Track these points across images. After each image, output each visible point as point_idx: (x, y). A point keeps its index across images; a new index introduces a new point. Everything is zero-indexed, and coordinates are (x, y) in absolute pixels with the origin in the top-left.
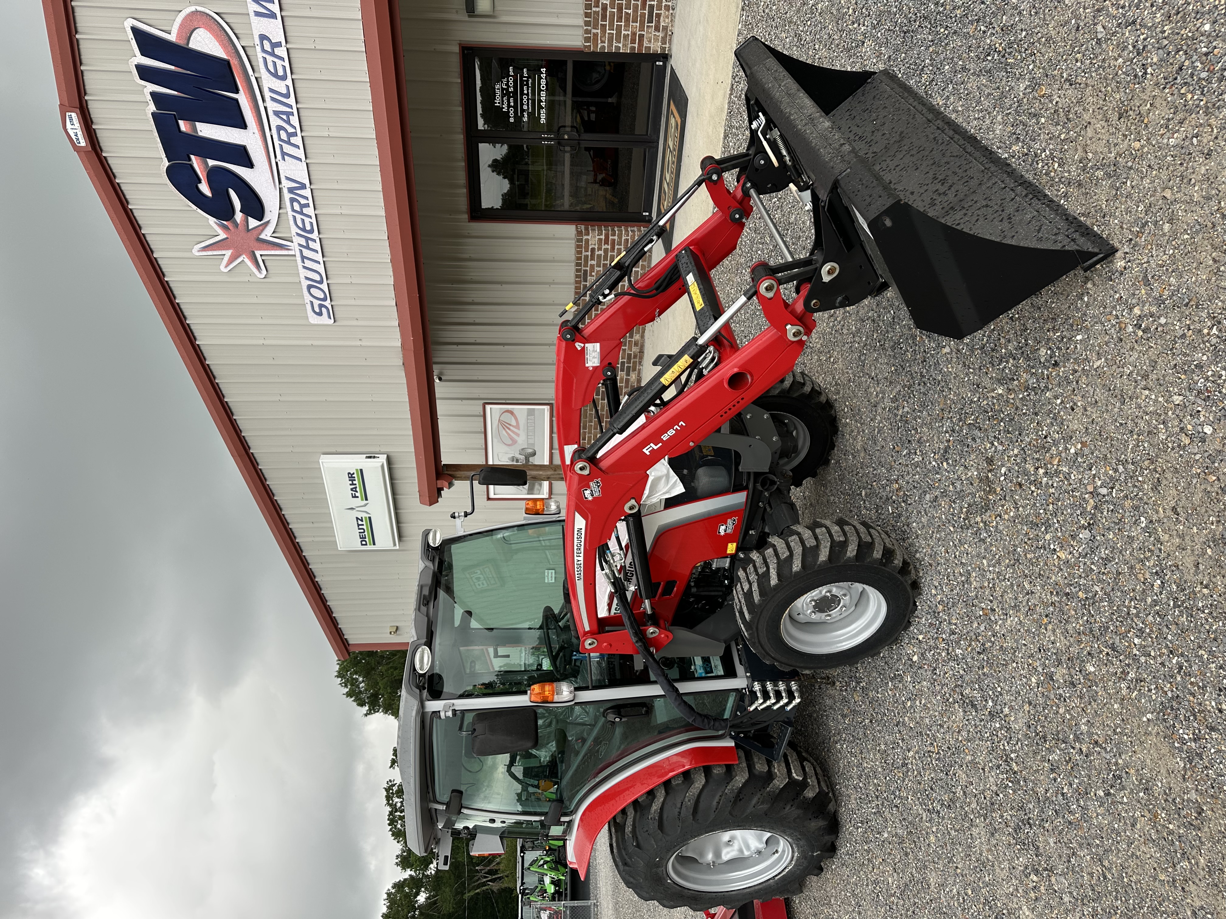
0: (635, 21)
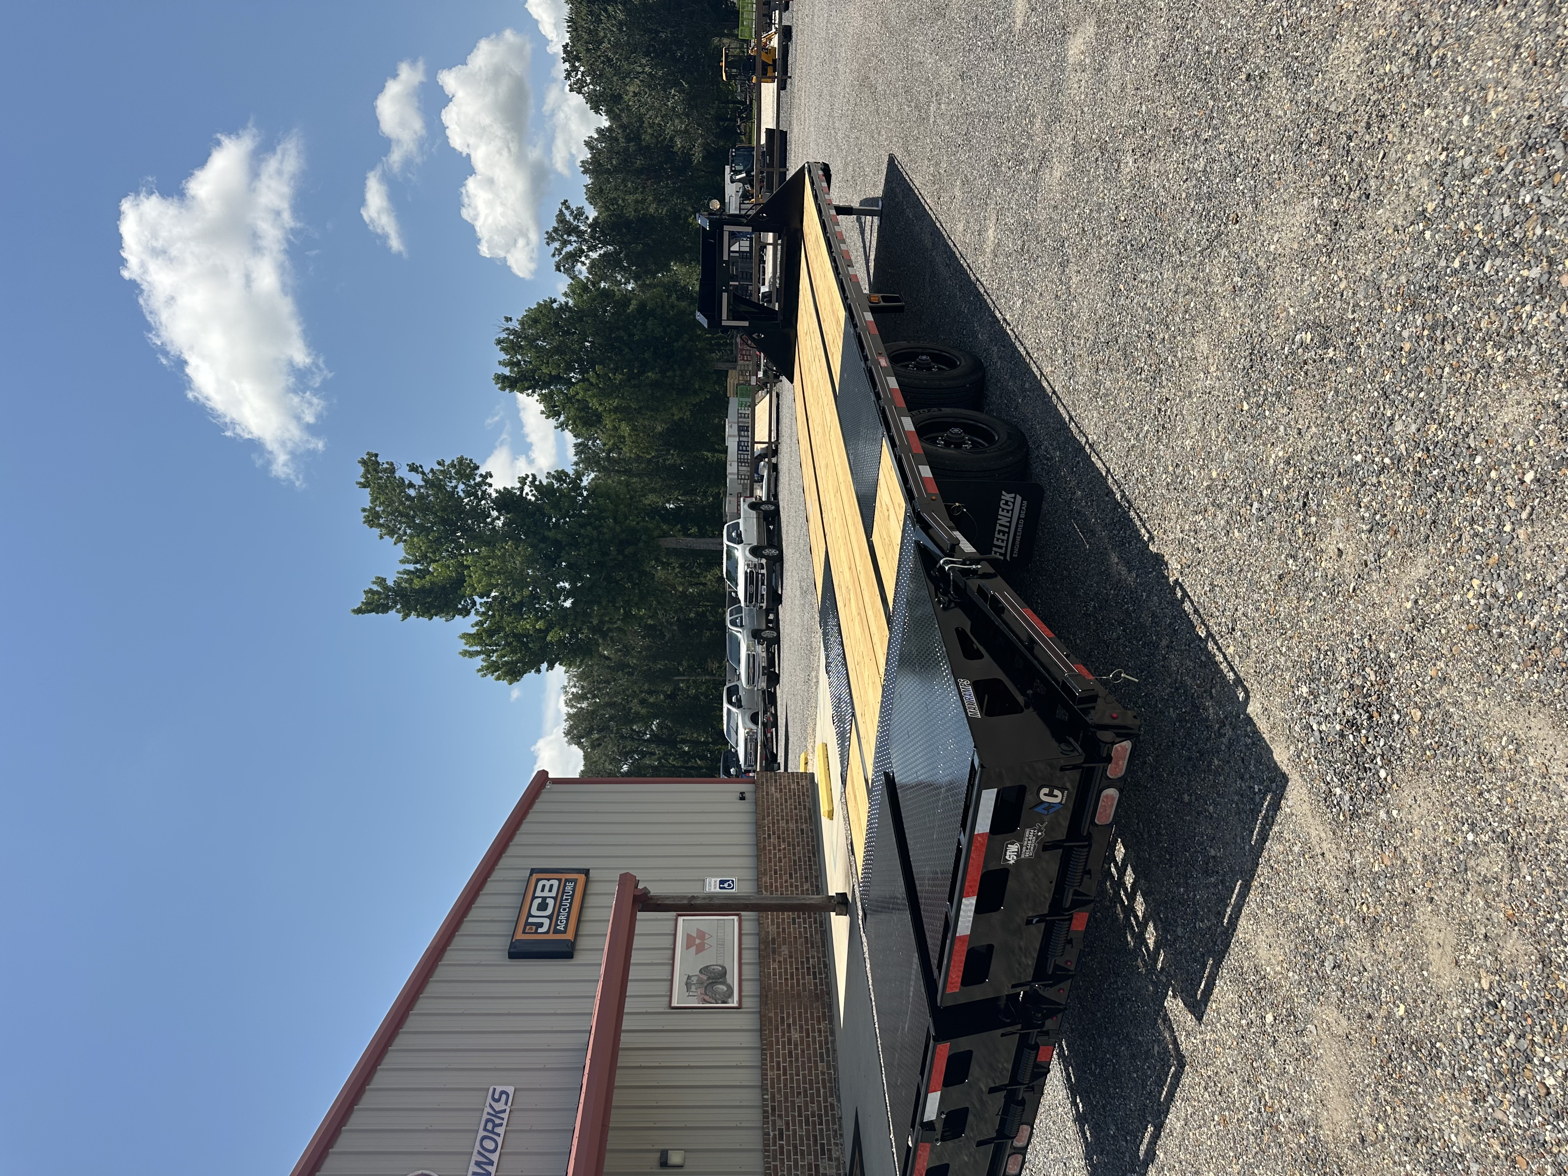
0: (809, 1154)
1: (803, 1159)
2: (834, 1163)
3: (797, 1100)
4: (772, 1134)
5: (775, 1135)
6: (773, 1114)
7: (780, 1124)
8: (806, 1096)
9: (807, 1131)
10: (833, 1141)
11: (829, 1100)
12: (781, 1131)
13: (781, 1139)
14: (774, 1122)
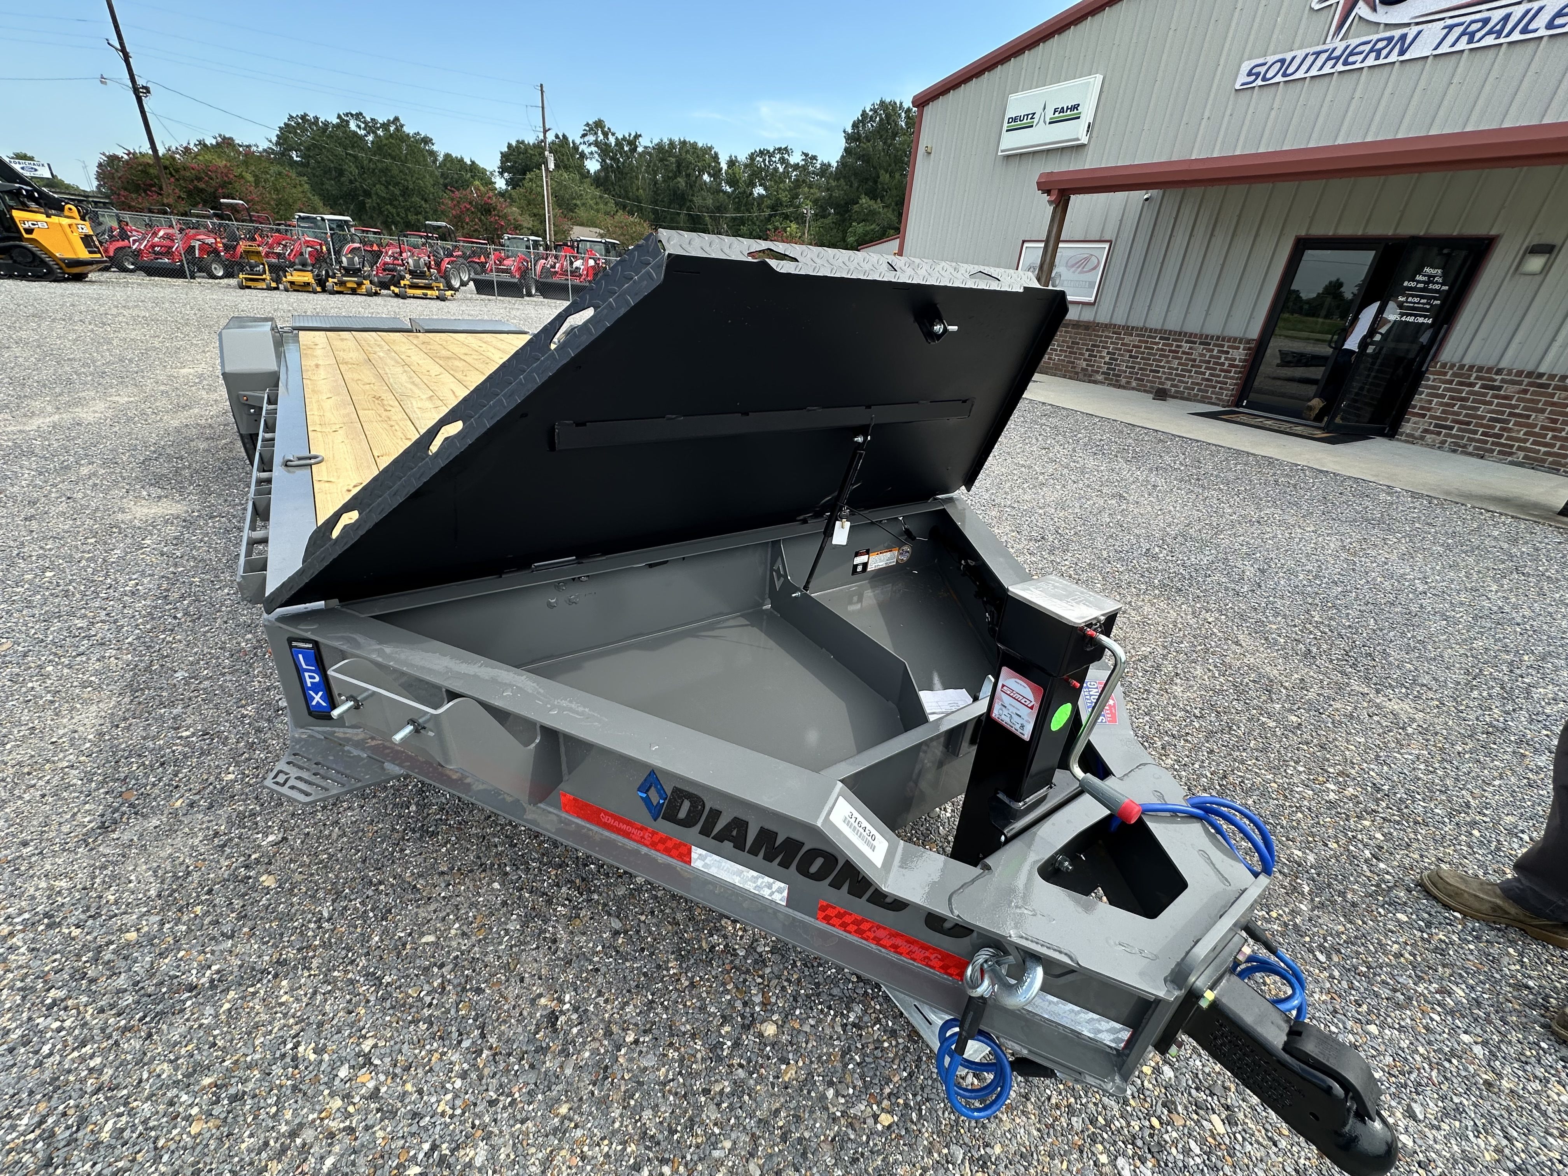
0: (1443, 412)
1: (1441, 404)
2: (1418, 434)
3: (1541, 417)
4: (1499, 377)
5: (1495, 380)
6: (1530, 384)
7: (1508, 390)
8: (1543, 428)
9: (1483, 418)
10: (1449, 440)
11: (1521, 454)
12: (1499, 388)
13: (1483, 387)
14: (1520, 383)
